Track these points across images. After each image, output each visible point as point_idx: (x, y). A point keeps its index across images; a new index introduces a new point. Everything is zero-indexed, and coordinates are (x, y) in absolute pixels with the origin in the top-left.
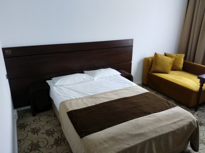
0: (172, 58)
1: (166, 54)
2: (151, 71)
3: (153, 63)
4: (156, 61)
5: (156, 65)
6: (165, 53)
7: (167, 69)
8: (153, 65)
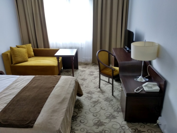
0: (25, 49)
1: (18, 46)
2: (13, 63)
3: (12, 56)
4: (14, 54)
5: (15, 57)
6: (16, 46)
7: (26, 58)
8: (13, 58)
